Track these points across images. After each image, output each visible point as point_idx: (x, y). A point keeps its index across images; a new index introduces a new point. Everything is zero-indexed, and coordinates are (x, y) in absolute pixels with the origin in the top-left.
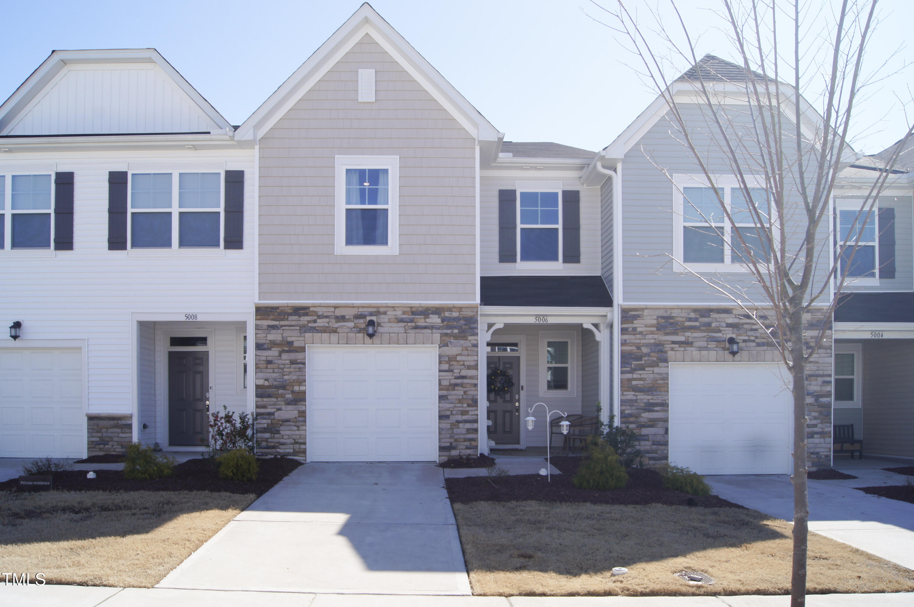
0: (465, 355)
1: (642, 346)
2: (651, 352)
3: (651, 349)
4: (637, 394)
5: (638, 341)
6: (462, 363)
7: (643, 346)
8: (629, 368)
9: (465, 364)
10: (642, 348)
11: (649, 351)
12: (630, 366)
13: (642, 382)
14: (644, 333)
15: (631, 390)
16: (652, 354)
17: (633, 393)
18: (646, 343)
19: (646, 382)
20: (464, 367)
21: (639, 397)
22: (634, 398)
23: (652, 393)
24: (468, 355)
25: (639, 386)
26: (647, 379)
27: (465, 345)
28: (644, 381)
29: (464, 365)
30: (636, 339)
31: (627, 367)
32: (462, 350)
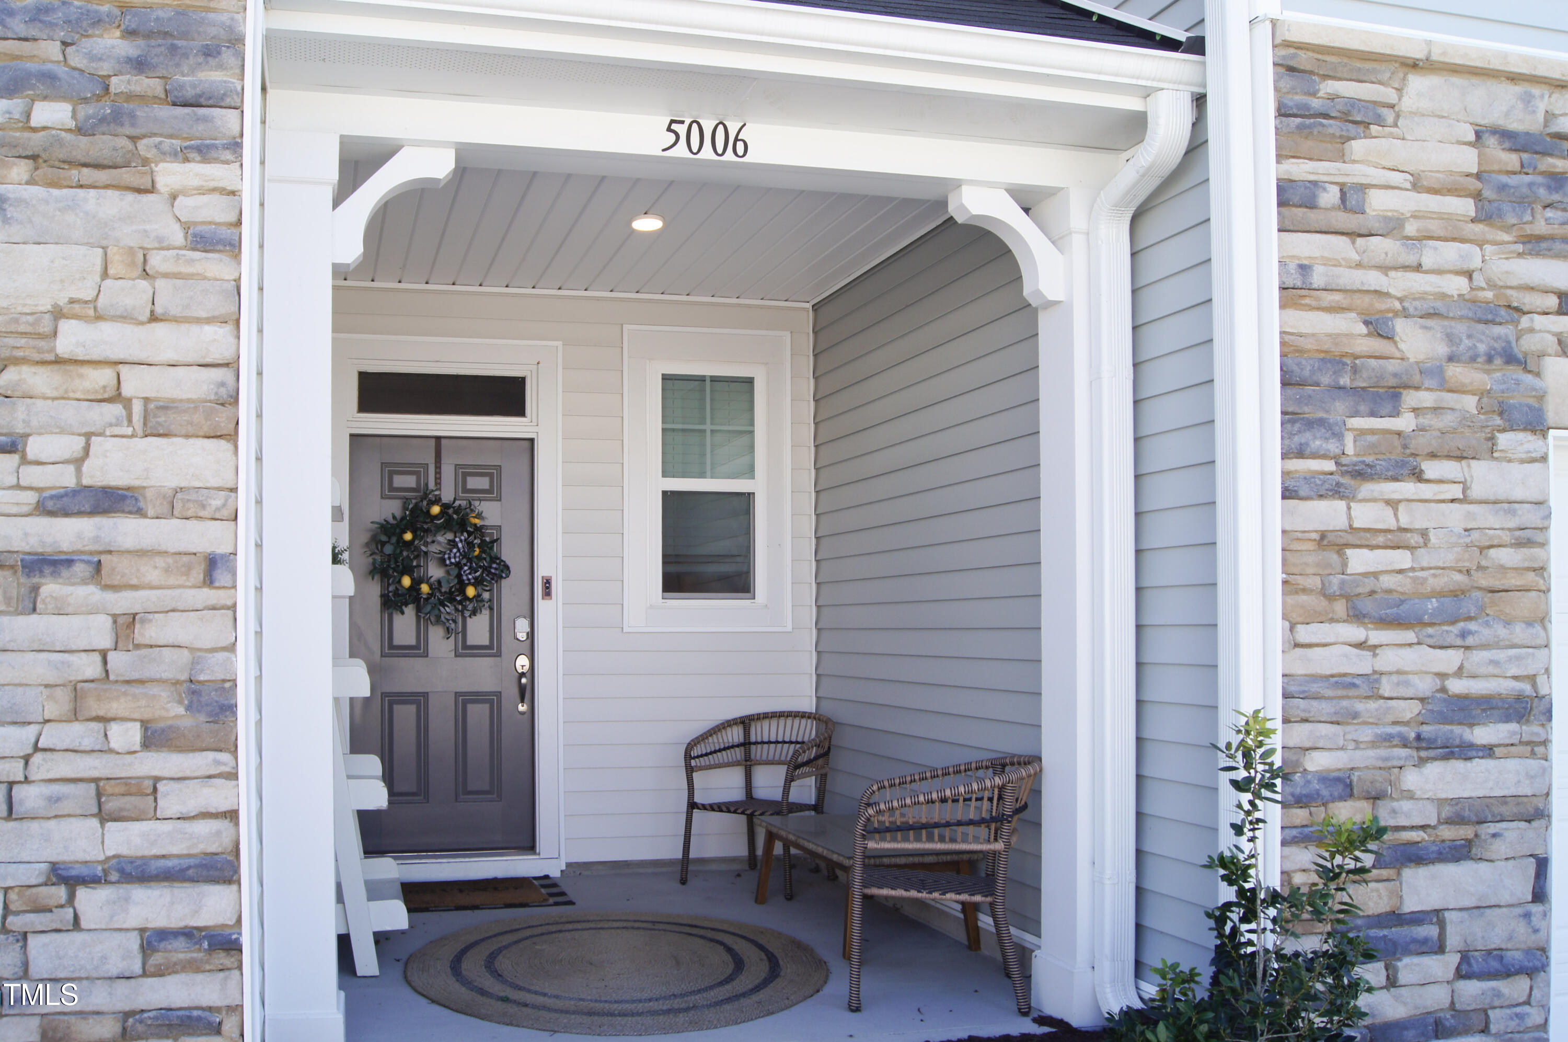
0: (125, 318)
1: (1396, 314)
2: (1451, 359)
3: (1450, 338)
4: (1377, 636)
5: (1374, 279)
6: (103, 377)
7: (1405, 314)
8: (1324, 457)
9: (126, 391)
10: (1401, 326)
11: (1442, 349)
12: (1332, 447)
13: (1402, 559)
14: (1411, 228)
15: (1340, 607)
16: (1455, 372)
17: (1356, 633)
18: (1422, 297)
19: (1426, 558)
20: (117, 409)
21: (1389, 660)
22: (1362, 664)
23: (1463, 634)
24: (154, 318)
25: (1387, 581)
26: (1433, 539)
27: (128, 235)
28: (1411, 548)
29: (117, 397)
30: (1359, 265)
31: (1315, 456)
32: (105, 275)
